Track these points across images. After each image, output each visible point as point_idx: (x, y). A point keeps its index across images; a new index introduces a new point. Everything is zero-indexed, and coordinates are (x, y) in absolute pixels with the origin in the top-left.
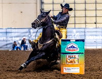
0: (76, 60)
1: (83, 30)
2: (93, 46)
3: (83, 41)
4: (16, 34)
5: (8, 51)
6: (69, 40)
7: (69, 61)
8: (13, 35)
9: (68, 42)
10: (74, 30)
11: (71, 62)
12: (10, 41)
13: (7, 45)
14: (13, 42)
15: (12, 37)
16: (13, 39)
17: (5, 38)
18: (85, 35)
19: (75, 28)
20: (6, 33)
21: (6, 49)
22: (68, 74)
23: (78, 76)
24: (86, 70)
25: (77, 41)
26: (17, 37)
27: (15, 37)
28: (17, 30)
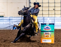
0: (49, 35)
1: (53, 18)
2: (59, 27)
3: (54, 24)
4: (15, 21)
5: (10, 30)
6: (46, 24)
7: (45, 36)
8: (13, 21)
9: (45, 25)
10: (48, 18)
11: (47, 36)
12: (11, 24)
13: (10, 26)
14: (13, 25)
15: (13, 22)
16: (13, 23)
17: (9, 23)
18: (54, 21)
19: (49, 17)
20: (10, 19)
21: (9, 29)
22: (45, 43)
23: (50, 45)
24: (55, 41)
25: (50, 24)
26: (16, 22)
27: (14, 22)
28: (15, 18)
